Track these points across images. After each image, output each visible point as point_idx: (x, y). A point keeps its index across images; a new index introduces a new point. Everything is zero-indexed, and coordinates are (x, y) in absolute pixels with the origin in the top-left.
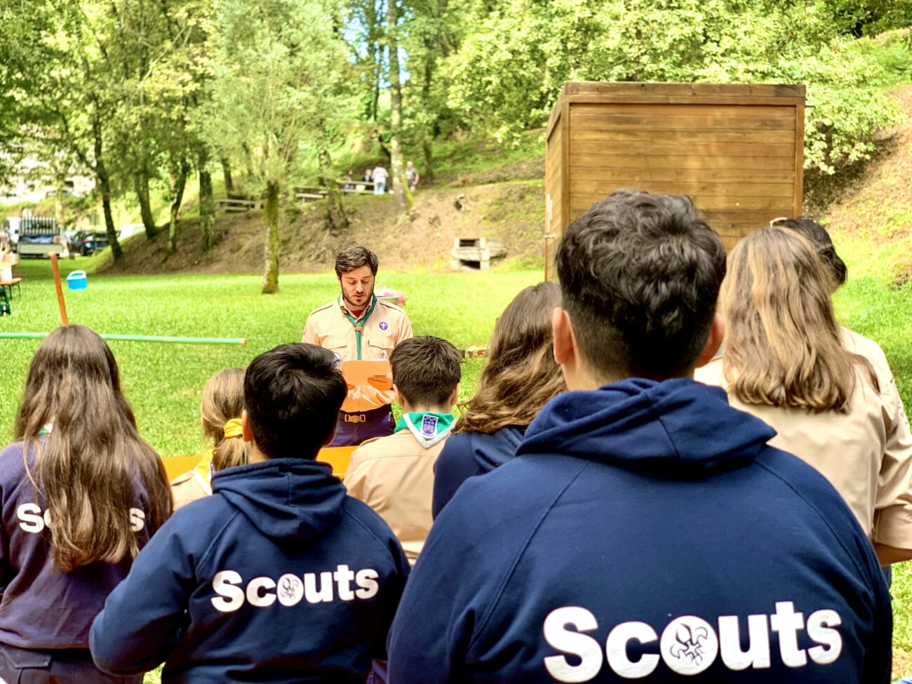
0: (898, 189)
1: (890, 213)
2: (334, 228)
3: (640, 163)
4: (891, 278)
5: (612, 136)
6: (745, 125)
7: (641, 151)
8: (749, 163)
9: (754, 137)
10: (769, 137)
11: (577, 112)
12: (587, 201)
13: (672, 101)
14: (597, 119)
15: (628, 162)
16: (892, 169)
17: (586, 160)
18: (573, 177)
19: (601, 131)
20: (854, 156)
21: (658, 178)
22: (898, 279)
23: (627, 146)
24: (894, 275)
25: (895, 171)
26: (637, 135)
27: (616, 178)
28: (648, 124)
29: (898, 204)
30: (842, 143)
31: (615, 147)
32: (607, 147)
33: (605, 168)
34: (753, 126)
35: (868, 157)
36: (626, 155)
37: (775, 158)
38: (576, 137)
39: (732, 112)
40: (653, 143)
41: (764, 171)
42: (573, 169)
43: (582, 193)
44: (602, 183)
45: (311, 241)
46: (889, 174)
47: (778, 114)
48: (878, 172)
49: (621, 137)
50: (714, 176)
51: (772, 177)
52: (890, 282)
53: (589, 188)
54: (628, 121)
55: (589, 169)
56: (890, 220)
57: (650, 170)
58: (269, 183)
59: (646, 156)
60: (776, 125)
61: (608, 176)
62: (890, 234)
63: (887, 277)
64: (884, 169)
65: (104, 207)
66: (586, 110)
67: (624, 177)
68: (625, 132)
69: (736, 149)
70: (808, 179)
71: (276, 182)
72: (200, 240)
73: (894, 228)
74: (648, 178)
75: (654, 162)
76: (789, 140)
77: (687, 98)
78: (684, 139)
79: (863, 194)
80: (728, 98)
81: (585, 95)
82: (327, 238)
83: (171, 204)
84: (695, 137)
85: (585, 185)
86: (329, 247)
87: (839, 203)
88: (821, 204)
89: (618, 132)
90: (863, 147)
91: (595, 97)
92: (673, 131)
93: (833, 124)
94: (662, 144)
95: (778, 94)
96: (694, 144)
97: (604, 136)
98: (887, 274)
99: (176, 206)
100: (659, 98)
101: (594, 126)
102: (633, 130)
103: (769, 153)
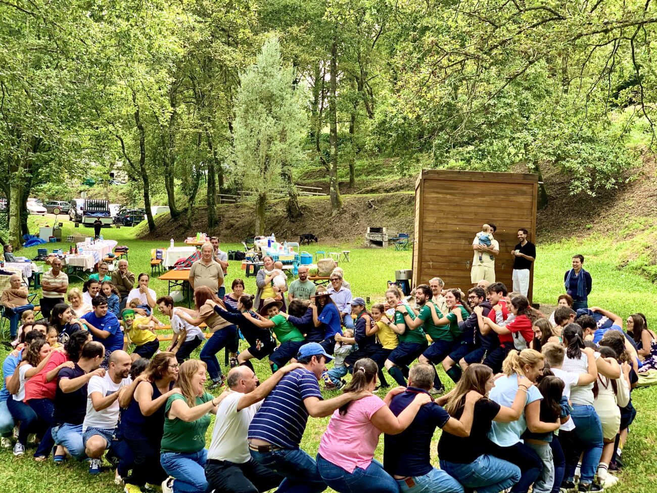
0: (633, 208)
1: (627, 223)
2: (292, 217)
3: (457, 209)
5: (445, 196)
6: (509, 192)
7: (458, 203)
8: (511, 211)
9: (513, 198)
10: (521, 199)
11: (427, 184)
13: (473, 180)
14: (435, 188)
15: (451, 208)
16: (632, 195)
17: (431, 207)
18: (425, 215)
19: (438, 193)
20: (608, 186)
21: (466, 217)
22: (622, 264)
23: (451, 201)
24: (620, 261)
25: (633, 197)
26: (456, 196)
27: (445, 216)
28: (461, 190)
29: (633, 217)
31: (446, 201)
32: (442, 201)
33: (440, 211)
34: (512, 193)
35: (616, 187)
36: (450, 205)
37: (523, 209)
38: (427, 196)
39: (503, 186)
40: (463, 199)
41: (518, 215)
42: (425, 211)
43: (429, 223)
44: (439, 218)
45: (277, 225)
46: (630, 200)
47: (525, 188)
48: (623, 197)
49: (448, 196)
50: (493, 217)
51: (521, 218)
52: (618, 265)
53: (432, 221)
54: (452, 189)
55: (433, 211)
56: (626, 227)
57: (461, 213)
58: (260, 195)
59: (460, 206)
60: (524, 193)
61: (442, 215)
62: (625, 236)
63: (616, 262)
64: (627, 195)
65: (145, 196)
66: (432, 182)
67: (449, 216)
68: (450, 194)
69: (503, 204)
70: (582, 199)
71: (264, 195)
72: (206, 220)
73: (627, 232)
74: (460, 216)
75: (464, 209)
76: (530, 200)
77: (481, 178)
78: (480, 199)
79: (613, 210)
80: (500, 179)
81: (431, 176)
82: (287, 223)
83: (189, 197)
84: (484, 197)
85: (430, 219)
86: (289, 229)
87: (599, 215)
88: (589, 215)
89: (447, 194)
90: (614, 181)
91: (436, 176)
92: (474, 194)
93: (595, 168)
94: (467, 200)
95: (524, 179)
96: (483, 201)
97: (441, 196)
98: (618, 260)
99: (192, 198)
100: (467, 178)
101: (435, 190)
102: (455, 193)
103: (520, 206)
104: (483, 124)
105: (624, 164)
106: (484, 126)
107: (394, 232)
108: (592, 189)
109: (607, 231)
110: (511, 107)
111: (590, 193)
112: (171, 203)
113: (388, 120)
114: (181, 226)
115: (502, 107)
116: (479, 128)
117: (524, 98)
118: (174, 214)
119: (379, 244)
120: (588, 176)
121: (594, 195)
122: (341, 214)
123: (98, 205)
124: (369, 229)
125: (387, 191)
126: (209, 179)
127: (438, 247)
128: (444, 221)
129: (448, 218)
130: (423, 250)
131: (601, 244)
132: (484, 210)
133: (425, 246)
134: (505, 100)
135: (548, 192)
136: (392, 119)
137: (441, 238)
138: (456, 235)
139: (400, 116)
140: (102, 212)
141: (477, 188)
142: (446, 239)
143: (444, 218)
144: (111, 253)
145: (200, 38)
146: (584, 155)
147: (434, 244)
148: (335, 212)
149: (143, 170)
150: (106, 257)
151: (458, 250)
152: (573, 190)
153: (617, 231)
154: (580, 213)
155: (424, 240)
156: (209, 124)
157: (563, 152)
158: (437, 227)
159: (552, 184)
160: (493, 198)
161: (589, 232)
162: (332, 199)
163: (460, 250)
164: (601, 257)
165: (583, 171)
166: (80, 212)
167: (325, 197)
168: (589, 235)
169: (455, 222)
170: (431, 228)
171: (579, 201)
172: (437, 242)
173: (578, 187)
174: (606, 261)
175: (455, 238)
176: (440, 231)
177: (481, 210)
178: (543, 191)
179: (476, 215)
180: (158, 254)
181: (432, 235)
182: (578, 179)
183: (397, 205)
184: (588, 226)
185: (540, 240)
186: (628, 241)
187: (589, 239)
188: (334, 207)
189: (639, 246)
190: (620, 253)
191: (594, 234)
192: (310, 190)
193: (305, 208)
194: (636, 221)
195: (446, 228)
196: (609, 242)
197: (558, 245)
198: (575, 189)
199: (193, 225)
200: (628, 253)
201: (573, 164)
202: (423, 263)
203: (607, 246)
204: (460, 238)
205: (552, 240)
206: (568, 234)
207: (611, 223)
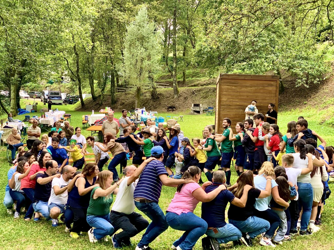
0: (328, 93)
1: (325, 101)
2: (154, 99)
3: (238, 94)
4: (320, 121)
5: (231, 87)
6: (264, 85)
7: (238, 91)
8: (265, 95)
9: (267, 88)
11: (222, 81)
12: (225, 103)
13: (246, 79)
14: (227, 83)
15: (235, 93)
16: (327, 87)
17: (224, 93)
18: (221, 97)
19: (228, 86)
20: (315, 82)
21: (242, 98)
22: (322, 122)
23: (235, 90)
24: (321, 120)
25: (328, 87)
28: (240, 84)
29: (328, 98)
30: (311, 78)
31: (232, 90)
32: (230, 90)
33: (229, 95)
34: (266, 85)
35: (319, 83)
38: (222, 87)
39: (261, 82)
40: (241, 89)
41: (269, 97)
42: (221, 95)
43: (223, 101)
44: (228, 98)
45: (146, 103)
46: (326, 89)
48: (323, 88)
49: (233, 87)
50: (256, 97)
51: (271, 98)
52: (320, 122)
53: (225, 100)
54: (235, 83)
55: (225, 95)
56: (324, 103)
57: (240, 96)
58: (137, 88)
60: (272, 85)
61: (230, 97)
62: (324, 107)
63: (319, 121)
64: (325, 87)
65: (79, 89)
66: (225, 80)
67: (234, 97)
68: (235, 86)
69: (262, 91)
70: (302, 89)
71: (140, 88)
72: (110, 101)
73: (325, 105)
74: (240, 97)
75: (241, 94)
76: (275, 89)
77: (250, 78)
78: (249, 88)
79: (318, 94)
80: (260, 78)
81: (224, 77)
82: (152, 102)
83: (101, 89)
84: (252, 88)
85: (224, 99)
86: (152, 105)
87: (310, 97)
88: (305, 97)
89: (233, 86)
90: (318, 79)
91: (227, 77)
92: (246, 86)
93: (309, 73)
94: (243, 89)
95: (272, 78)
96: (251, 89)
97: (229, 87)
98: (320, 119)
99: (103, 90)
100: (243, 78)
101: (227, 84)
102: (237, 86)
103: (270, 92)
104: (251, 51)
105: (323, 71)
106: (251, 52)
107: (206, 106)
108: (307, 83)
109: (315, 105)
110: (265, 42)
111: (306, 86)
112: (92, 92)
113: (202, 49)
114: (97, 104)
115: (261, 42)
116: (249, 53)
117: (272, 37)
118: (94, 98)
119: (198, 112)
120: (305, 77)
121: (308, 87)
122: (179, 97)
123: (55, 94)
124: (193, 105)
125: (202, 86)
126: (112, 80)
127: (228, 113)
128: (231, 100)
129: (233, 98)
130: (221, 115)
131: (311, 112)
132: (252, 94)
133: (221, 112)
134: (262, 38)
135: (284, 85)
136: (204, 49)
137: (230, 109)
138: (237, 107)
139: (208, 47)
140: (57, 97)
141: (249, 83)
142: (232, 109)
143: (231, 98)
144: (62, 117)
145: (106, 8)
146: (303, 66)
147: (226, 112)
148: (176, 96)
149: (78, 75)
150: (60, 120)
151: (238, 114)
152: (297, 84)
153: (320, 105)
154: (301, 96)
155: (221, 110)
156: (111, 52)
157: (292, 65)
158: (227, 103)
159: (286, 81)
160: (256, 88)
161: (305, 105)
162: (174, 90)
163: (240, 114)
164: (312, 118)
165: (302, 74)
166: (46, 97)
167: (171, 89)
168: (305, 107)
169: (237, 100)
170: (224, 103)
171: (300, 90)
172: (228, 110)
173: (300, 83)
174: (314, 120)
175: (237, 109)
176: (229, 105)
177: (250, 94)
178: (282, 85)
179: (247, 97)
180: (86, 118)
181: (225, 107)
182: (300, 78)
183: (207, 92)
184: (305, 103)
185: (280, 110)
186: (325, 110)
187: (305, 109)
188: (175, 94)
189: (331, 113)
190: (321, 116)
191: (308, 106)
192: (163, 85)
193: (160, 94)
194: (329, 100)
195: (232, 103)
196: (316, 110)
197: (289, 112)
198: (298, 84)
199: (103, 103)
200: (325, 116)
201: (297, 71)
202: (220, 121)
203: (314, 113)
204: (239, 108)
205: (287, 110)
206: (295, 107)
207: (317, 101)
